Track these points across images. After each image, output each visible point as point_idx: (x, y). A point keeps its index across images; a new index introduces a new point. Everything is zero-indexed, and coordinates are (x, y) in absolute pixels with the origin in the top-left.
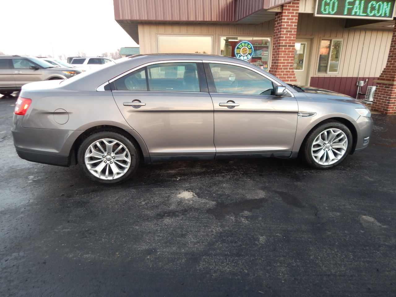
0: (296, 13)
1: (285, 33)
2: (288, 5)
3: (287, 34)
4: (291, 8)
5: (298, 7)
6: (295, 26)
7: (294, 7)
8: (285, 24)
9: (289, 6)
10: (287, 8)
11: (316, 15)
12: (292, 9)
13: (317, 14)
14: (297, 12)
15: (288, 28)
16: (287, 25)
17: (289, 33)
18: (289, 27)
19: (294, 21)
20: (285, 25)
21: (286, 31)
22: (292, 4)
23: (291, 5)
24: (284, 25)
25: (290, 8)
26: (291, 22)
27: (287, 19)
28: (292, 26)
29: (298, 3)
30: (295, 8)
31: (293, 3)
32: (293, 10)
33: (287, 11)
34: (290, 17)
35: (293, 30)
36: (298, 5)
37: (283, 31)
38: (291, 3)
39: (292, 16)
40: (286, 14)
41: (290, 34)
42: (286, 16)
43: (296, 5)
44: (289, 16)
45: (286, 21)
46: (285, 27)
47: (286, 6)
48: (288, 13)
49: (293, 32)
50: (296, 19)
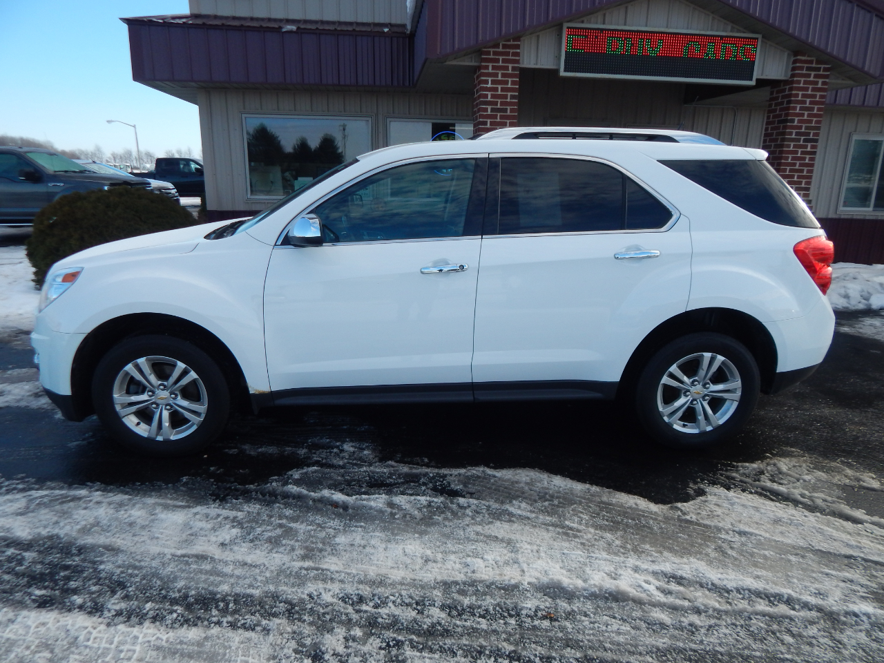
0: (514, 69)
1: (489, 113)
2: (492, 50)
3: (495, 117)
4: (501, 58)
5: (517, 54)
6: (512, 97)
7: (508, 54)
8: (489, 94)
9: (495, 53)
10: (492, 57)
11: (563, 73)
12: (503, 59)
13: (565, 71)
14: (516, 65)
15: (496, 103)
16: (493, 96)
17: (499, 114)
18: (499, 101)
19: (509, 86)
20: (489, 97)
21: (492, 110)
22: (503, 48)
23: (501, 49)
24: (486, 96)
25: (497, 57)
26: (503, 90)
27: (493, 82)
28: (506, 97)
29: (518, 47)
30: (510, 57)
31: (505, 46)
32: (504, 61)
33: (490, 65)
34: (500, 78)
35: (509, 108)
36: (518, 51)
37: (486, 110)
38: (501, 46)
39: (503, 75)
40: (490, 70)
41: (502, 117)
42: (489, 75)
43: (511, 51)
44: (497, 75)
45: (489, 85)
46: (489, 99)
47: (488, 53)
48: (494, 68)
49: (509, 111)
50: (513, 83)
